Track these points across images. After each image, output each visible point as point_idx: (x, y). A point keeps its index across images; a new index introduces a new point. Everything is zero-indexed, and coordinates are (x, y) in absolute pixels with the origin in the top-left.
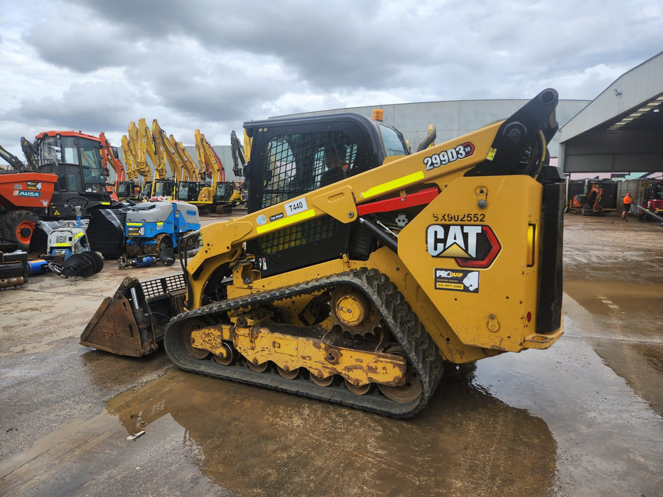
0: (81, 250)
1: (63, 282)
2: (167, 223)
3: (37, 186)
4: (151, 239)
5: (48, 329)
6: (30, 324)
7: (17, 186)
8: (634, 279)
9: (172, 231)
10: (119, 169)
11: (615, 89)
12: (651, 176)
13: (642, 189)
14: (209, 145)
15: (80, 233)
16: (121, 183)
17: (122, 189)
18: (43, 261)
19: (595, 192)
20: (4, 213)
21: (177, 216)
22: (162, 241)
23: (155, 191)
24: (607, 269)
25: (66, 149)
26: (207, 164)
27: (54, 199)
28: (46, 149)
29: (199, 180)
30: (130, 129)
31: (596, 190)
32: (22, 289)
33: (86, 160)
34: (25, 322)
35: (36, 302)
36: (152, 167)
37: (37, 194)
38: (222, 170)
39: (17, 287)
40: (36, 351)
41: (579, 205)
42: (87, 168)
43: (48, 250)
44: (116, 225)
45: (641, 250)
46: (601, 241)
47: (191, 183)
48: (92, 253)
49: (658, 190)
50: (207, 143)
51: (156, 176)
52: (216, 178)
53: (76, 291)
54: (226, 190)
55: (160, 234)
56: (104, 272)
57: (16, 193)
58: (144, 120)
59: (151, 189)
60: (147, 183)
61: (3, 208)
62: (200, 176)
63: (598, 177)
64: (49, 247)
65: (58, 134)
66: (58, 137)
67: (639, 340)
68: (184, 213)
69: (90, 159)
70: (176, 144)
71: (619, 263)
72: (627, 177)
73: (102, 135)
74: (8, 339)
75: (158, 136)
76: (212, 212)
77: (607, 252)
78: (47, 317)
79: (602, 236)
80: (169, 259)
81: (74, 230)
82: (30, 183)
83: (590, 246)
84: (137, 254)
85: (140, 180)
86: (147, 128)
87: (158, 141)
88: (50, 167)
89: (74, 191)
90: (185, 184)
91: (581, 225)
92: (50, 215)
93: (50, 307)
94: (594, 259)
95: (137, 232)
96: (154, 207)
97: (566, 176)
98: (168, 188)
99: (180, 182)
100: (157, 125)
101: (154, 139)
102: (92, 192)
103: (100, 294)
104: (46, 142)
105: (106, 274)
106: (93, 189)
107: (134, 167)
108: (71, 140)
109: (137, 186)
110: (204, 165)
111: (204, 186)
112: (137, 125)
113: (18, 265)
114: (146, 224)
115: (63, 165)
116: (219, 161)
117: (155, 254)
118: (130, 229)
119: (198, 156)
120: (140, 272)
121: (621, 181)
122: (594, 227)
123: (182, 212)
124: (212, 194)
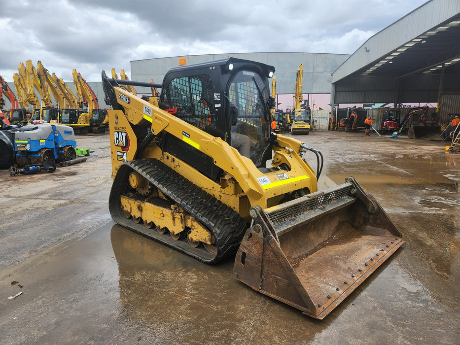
2: (48, 140)
4: (36, 152)
8: (369, 172)
9: (53, 146)
11: (366, 47)
12: (387, 106)
13: (381, 114)
14: (85, 81)
16: (15, 111)
17: (16, 115)
19: (353, 116)
21: (57, 135)
22: (45, 154)
23: (43, 116)
24: (354, 166)
26: (84, 96)
29: (78, 108)
30: (19, 68)
36: (40, 97)
38: (96, 100)
41: (344, 125)
46: (354, 148)
47: (71, 110)
49: (390, 115)
50: (83, 80)
51: (43, 105)
52: (91, 107)
54: (100, 116)
55: (43, 149)
58: (31, 61)
59: (39, 115)
60: (36, 110)
62: (78, 104)
63: (355, 107)
68: (62, 133)
70: (58, 80)
72: (373, 107)
75: (43, 74)
76: (89, 132)
77: (357, 155)
79: (355, 145)
80: (51, 167)
83: (347, 152)
85: (30, 108)
86: (33, 68)
87: (42, 78)
90: (67, 111)
91: (343, 138)
94: (348, 160)
95: (24, 147)
96: (36, 128)
97: (336, 106)
98: (54, 114)
99: (63, 109)
100: (41, 66)
101: (39, 76)
107: (24, 98)
109: (28, 113)
110: (81, 97)
111: (82, 112)
112: (25, 66)
114: (31, 141)
116: (93, 93)
117: (39, 164)
118: (18, 145)
119: (76, 89)
120: (27, 178)
121: (369, 109)
122: (351, 139)
123: (60, 132)
124: (89, 119)
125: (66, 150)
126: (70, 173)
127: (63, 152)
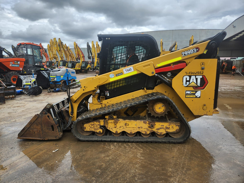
0: (34, 86)
1: (28, 97)
2: (64, 76)
3: (18, 63)
4: (59, 82)
5: (24, 113)
6: (17, 112)
7: (11, 63)
8: (238, 97)
9: (66, 79)
10: (47, 56)
11: (233, 25)
13: (242, 63)
14: (79, 47)
15: (34, 80)
16: (47, 62)
17: (48, 64)
18: (21, 90)
19: (224, 65)
20: (7, 73)
21: (68, 74)
22: (63, 83)
23: (60, 65)
24: (228, 94)
25: (28, 49)
26: (78, 55)
27: (24, 67)
28: (21, 49)
29: (75, 61)
30: (50, 42)
31: (225, 64)
32: (14, 99)
33: (35, 53)
34: (16, 111)
35: (19, 104)
36: (59, 56)
37: (18, 66)
38: (84, 57)
39: (12, 99)
40: (20, 121)
42: (36, 56)
43: (23, 86)
44: (46, 77)
45: (241, 86)
46: (226, 83)
47: (73, 62)
48: (38, 87)
50: (78, 47)
51: (60, 59)
52: (82, 60)
53: (33, 100)
54: (85, 64)
55: (62, 80)
56: (42, 94)
57: (11, 65)
58: (55, 38)
59: (58, 64)
60: (57, 62)
61: (6, 71)
62: (76, 59)
63: (225, 59)
64: (23, 85)
65: (25, 44)
66: (25, 45)
67: (239, 120)
68: (70, 73)
69: (36, 53)
70: (67, 47)
71: (232, 91)
72: (237, 59)
73: (41, 44)
74: (10, 117)
76: (80, 73)
77: (228, 87)
78: (23, 109)
79: (226, 81)
80: (65, 89)
81: (32, 79)
82: (16, 62)
83: (222, 85)
84: (54, 87)
85: (54, 61)
86: (56, 41)
87: (61, 46)
88: (22, 56)
89: (31, 65)
90: (71, 62)
92: (23, 73)
93: (24, 106)
94: (223, 90)
95: (54, 79)
96: (60, 70)
98: (65, 64)
99: (69, 61)
100: (60, 41)
101: (59, 45)
102: (37, 65)
103: (41, 101)
104: (21, 46)
105: (43, 94)
106: (38, 64)
107: (52, 56)
108: (29, 46)
109: (53, 63)
110: (77, 55)
111: (77, 63)
112: (53, 40)
113: (12, 91)
114: (57, 76)
115: (27, 55)
116: (82, 54)
117: (60, 87)
118: (51, 78)
119: (75, 52)
120: (55, 94)
121: (234, 61)
122: (223, 78)
123: (70, 72)
124: (80, 66)
125: (72, 81)
126: (74, 92)
127: (70, 82)
